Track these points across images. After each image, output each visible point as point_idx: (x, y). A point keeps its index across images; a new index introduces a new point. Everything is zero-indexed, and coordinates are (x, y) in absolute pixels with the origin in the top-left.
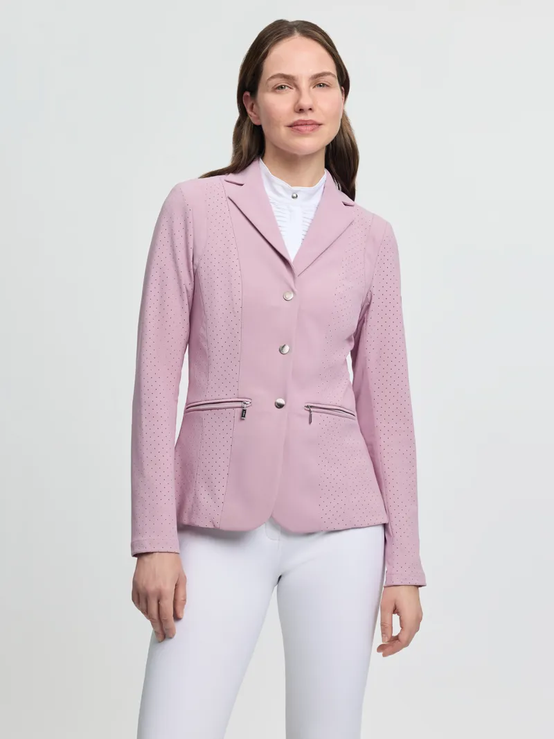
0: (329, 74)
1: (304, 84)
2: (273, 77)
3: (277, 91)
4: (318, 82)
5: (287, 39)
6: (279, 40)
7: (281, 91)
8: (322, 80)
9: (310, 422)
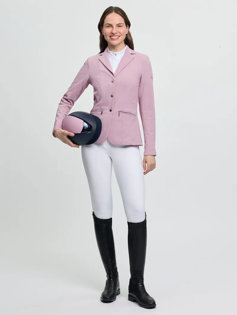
0: (122, 23)
1: (114, 27)
2: (106, 24)
3: (108, 28)
4: (119, 26)
5: (111, 14)
6: (108, 14)
7: (109, 28)
8: (120, 25)
9: (119, 116)
